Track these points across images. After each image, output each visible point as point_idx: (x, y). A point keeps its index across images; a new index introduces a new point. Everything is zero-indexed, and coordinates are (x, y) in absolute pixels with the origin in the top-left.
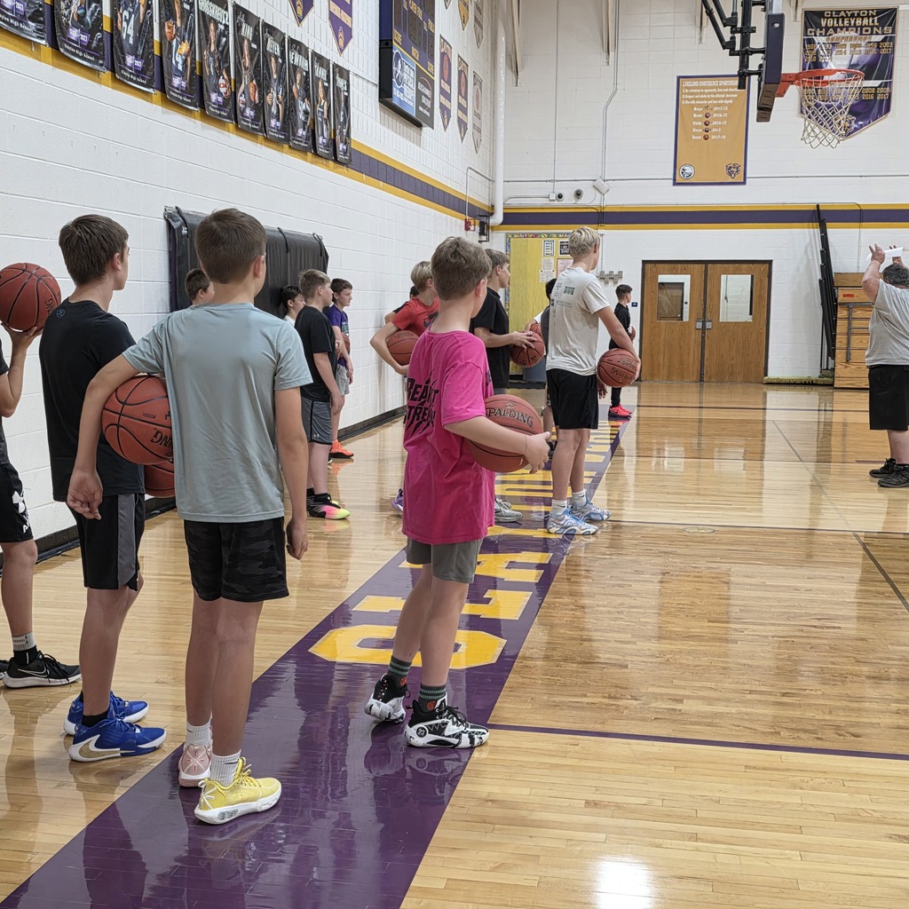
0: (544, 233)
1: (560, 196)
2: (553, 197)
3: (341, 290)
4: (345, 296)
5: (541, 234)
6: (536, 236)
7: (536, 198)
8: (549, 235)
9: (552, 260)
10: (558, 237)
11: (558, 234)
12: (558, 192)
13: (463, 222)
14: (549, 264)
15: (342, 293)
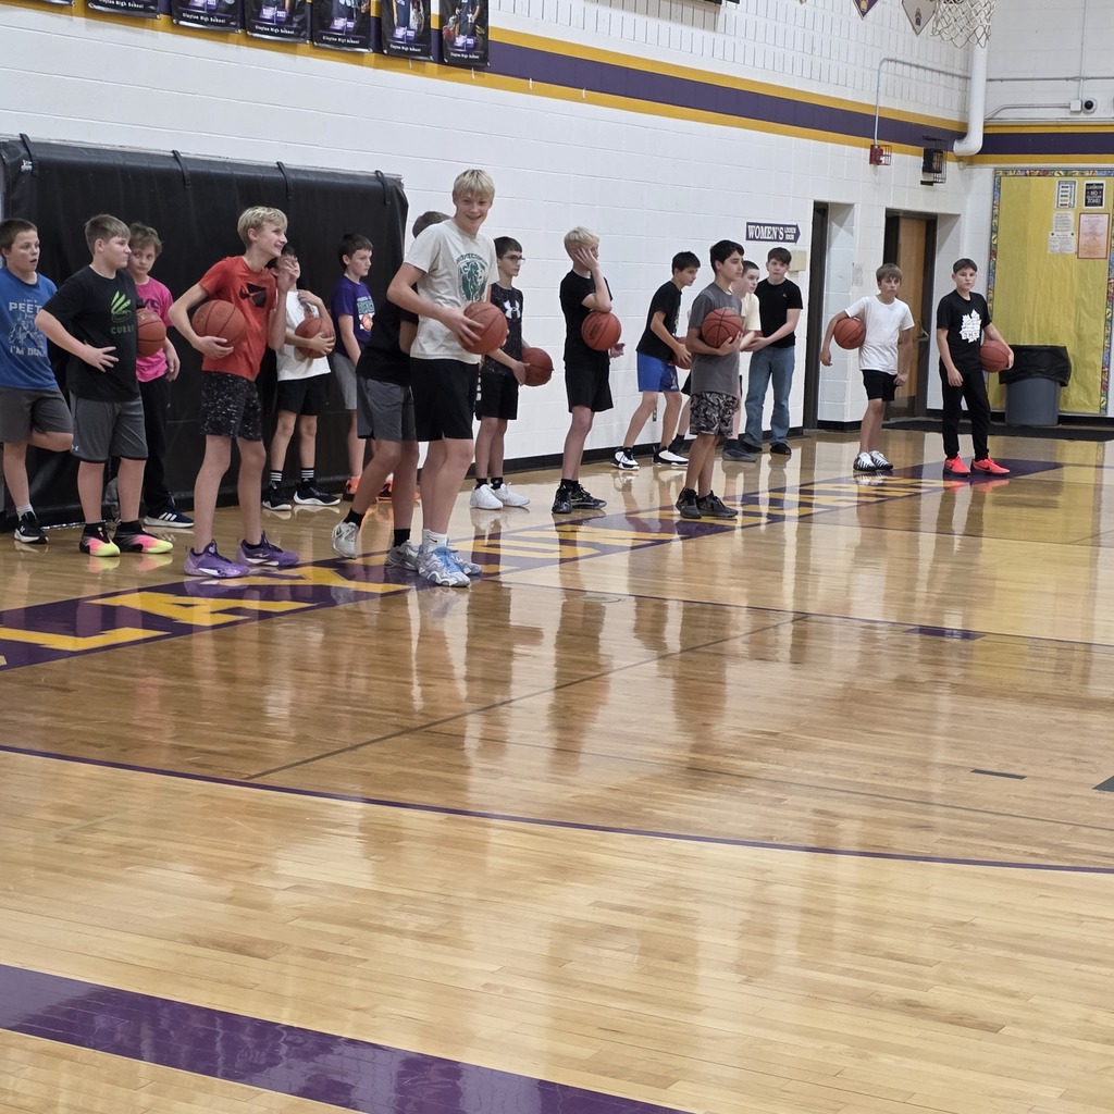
0: (1059, 169)
1: (1089, 105)
2: (1077, 106)
3: (354, 251)
4: (359, 261)
5: (1054, 170)
6: (1045, 173)
7: (1047, 108)
8: (1068, 172)
9: (1071, 215)
10: (1082, 175)
11: (1082, 172)
12: (1086, 98)
13: (868, 152)
14: (1064, 222)
15: (354, 255)
